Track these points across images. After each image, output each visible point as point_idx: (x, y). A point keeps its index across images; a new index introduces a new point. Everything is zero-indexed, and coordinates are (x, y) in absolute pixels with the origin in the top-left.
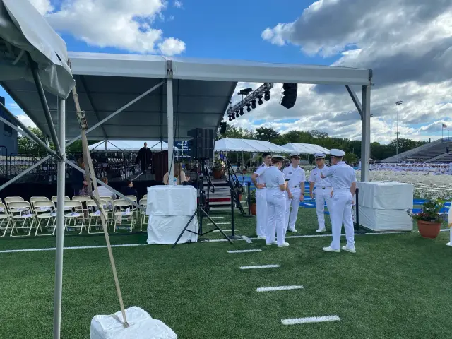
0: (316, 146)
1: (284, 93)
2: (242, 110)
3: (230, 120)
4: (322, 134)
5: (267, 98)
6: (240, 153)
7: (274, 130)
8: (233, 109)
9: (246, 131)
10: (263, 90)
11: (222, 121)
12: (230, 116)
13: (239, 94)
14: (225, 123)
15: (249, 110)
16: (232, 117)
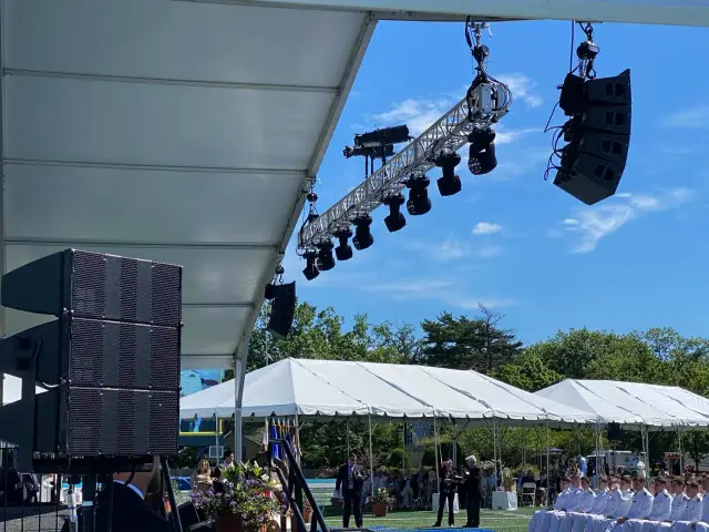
0: (677, 391)
1: (568, 130)
2: (363, 223)
3: (310, 273)
4: (690, 343)
5: (484, 159)
6: (357, 422)
7: (498, 328)
8: (322, 224)
9: (381, 331)
10: (461, 126)
11: (277, 281)
12: (309, 257)
13: (348, 153)
14: (292, 287)
15: (395, 222)
16: (319, 261)
